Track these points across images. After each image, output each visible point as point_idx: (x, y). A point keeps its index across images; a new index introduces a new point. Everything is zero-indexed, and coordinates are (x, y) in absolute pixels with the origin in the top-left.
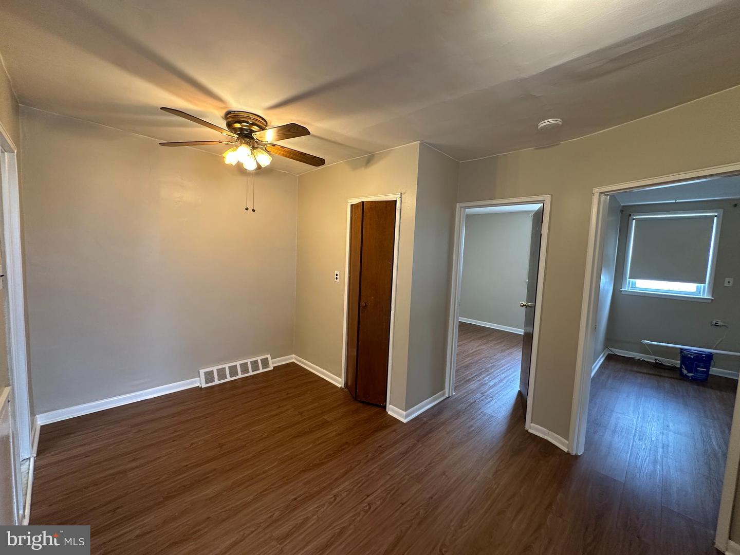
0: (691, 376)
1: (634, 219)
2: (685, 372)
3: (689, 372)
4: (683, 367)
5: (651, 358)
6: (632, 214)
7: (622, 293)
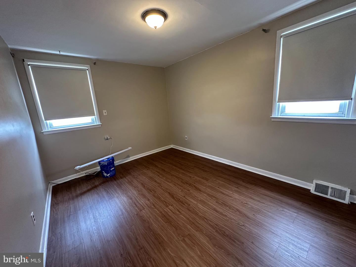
0: (109, 175)
1: (29, 65)
2: (105, 174)
3: (107, 174)
4: (104, 172)
5: (83, 174)
6: (25, 60)
7: (44, 134)
